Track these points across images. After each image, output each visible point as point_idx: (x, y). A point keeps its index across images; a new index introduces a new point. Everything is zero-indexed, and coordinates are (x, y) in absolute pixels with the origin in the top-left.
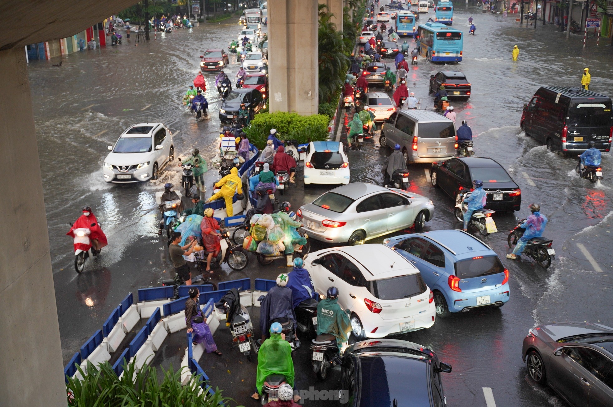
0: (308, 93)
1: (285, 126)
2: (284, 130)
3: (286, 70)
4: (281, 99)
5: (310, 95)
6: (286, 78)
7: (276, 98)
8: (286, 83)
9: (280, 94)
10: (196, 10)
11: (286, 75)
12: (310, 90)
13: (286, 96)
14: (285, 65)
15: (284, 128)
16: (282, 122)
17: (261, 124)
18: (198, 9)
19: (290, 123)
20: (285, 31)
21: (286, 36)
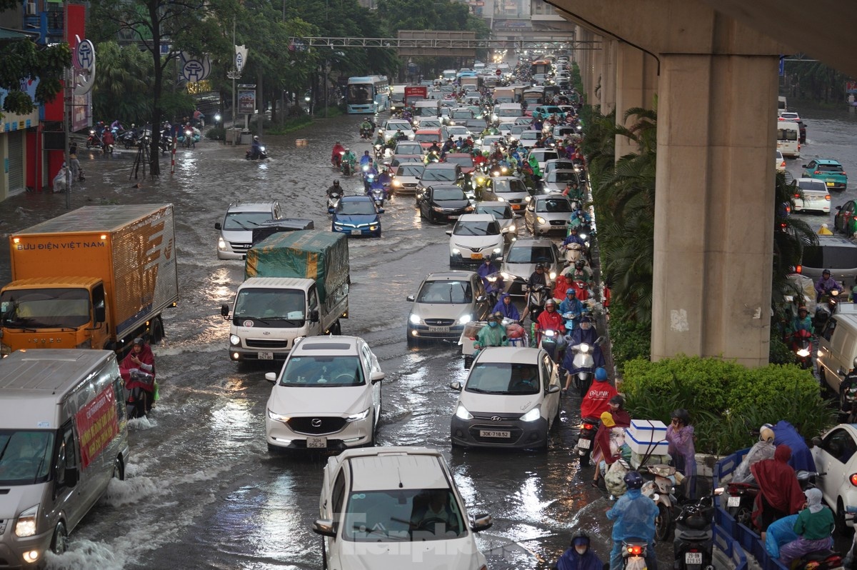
0: (754, 312)
1: (718, 393)
2: (717, 402)
3: (701, 256)
4: (686, 324)
5: (758, 316)
6: (701, 274)
7: (674, 321)
8: (701, 287)
9: (684, 312)
10: (248, 106)
11: (701, 267)
12: (760, 304)
13: (700, 317)
14: (702, 243)
15: (719, 397)
16: (709, 381)
17: (661, 386)
18: (252, 103)
19: (725, 384)
20: (704, 163)
21: (704, 175)
